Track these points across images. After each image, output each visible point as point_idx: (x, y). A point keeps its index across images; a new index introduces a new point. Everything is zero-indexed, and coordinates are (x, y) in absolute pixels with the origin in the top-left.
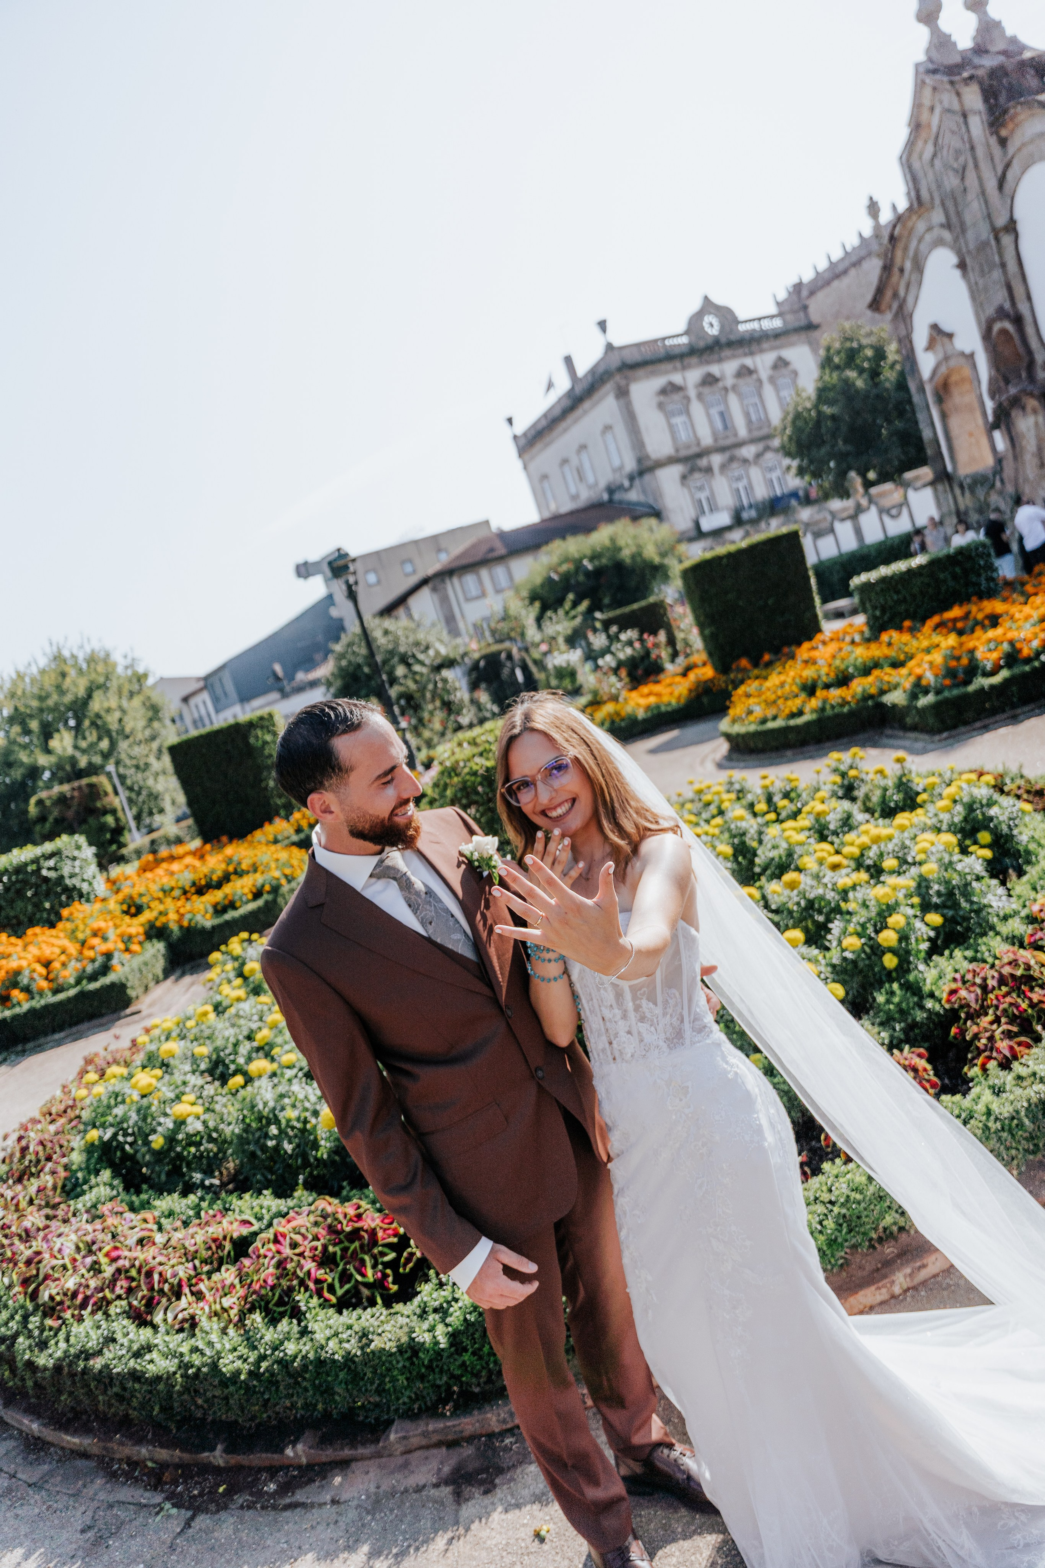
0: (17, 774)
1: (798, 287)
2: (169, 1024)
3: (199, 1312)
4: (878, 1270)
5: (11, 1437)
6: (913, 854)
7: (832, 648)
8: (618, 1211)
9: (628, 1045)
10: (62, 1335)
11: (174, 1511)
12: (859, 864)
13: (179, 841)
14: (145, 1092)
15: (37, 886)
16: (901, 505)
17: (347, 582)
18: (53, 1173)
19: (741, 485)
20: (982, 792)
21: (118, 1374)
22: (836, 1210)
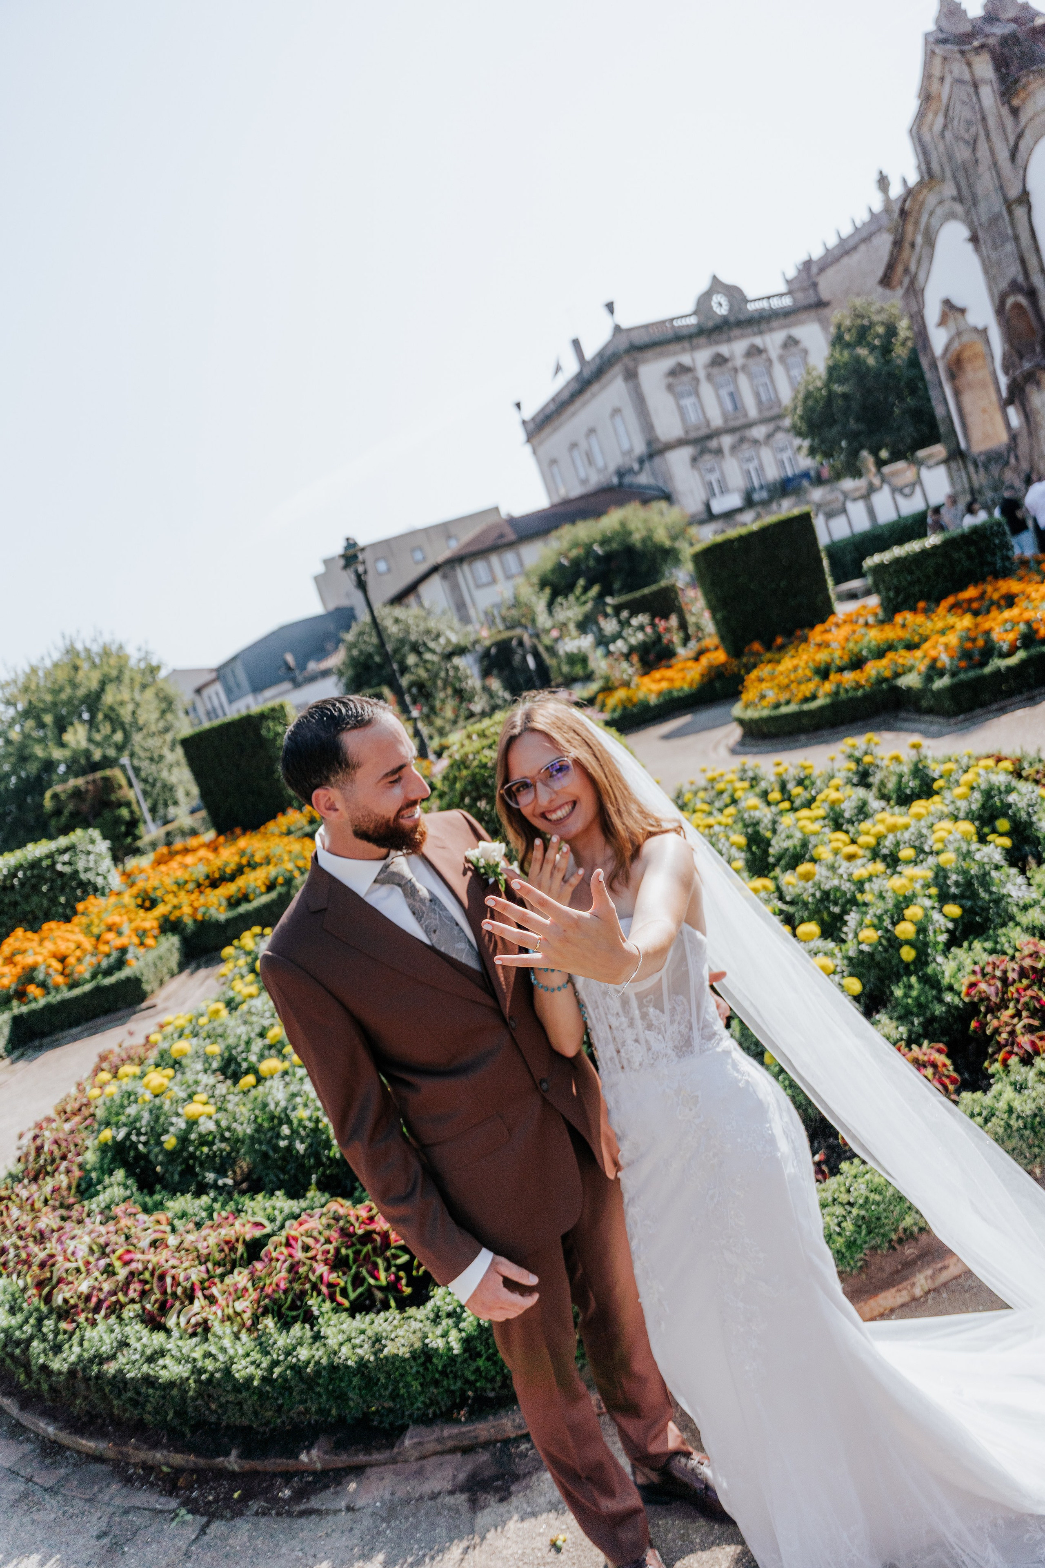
0: (33, 768)
1: (808, 264)
2: (181, 1022)
3: (211, 1317)
4: (898, 1271)
5: (28, 1440)
6: (930, 842)
7: (845, 630)
8: (629, 1220)
9: (637, 1053)
10: (76, 1339)
11: (189, 1517)
12: (875, 854)
13: (194, 833)
14: (157, 1092)
15: (53, 881)
16: (913, 485)
17: (356, 572)
18: (68, 1171)
19: (752, 466)
20: (1000, 779)
21: (132, 1379)
22: (855, 1211)
